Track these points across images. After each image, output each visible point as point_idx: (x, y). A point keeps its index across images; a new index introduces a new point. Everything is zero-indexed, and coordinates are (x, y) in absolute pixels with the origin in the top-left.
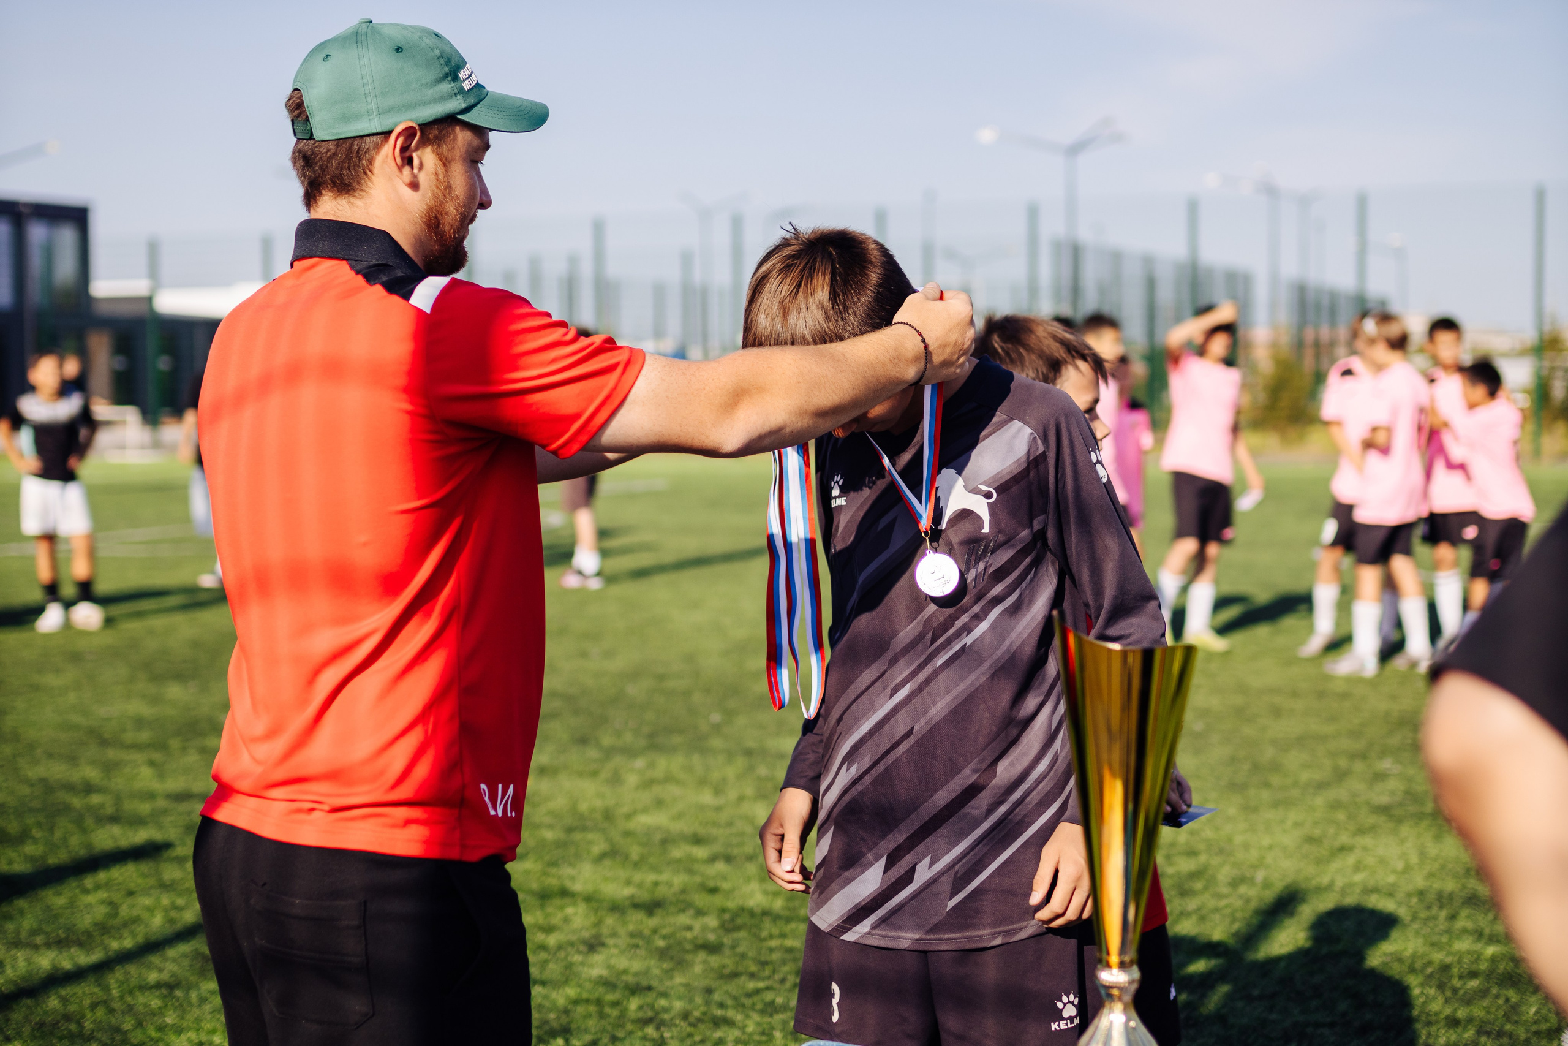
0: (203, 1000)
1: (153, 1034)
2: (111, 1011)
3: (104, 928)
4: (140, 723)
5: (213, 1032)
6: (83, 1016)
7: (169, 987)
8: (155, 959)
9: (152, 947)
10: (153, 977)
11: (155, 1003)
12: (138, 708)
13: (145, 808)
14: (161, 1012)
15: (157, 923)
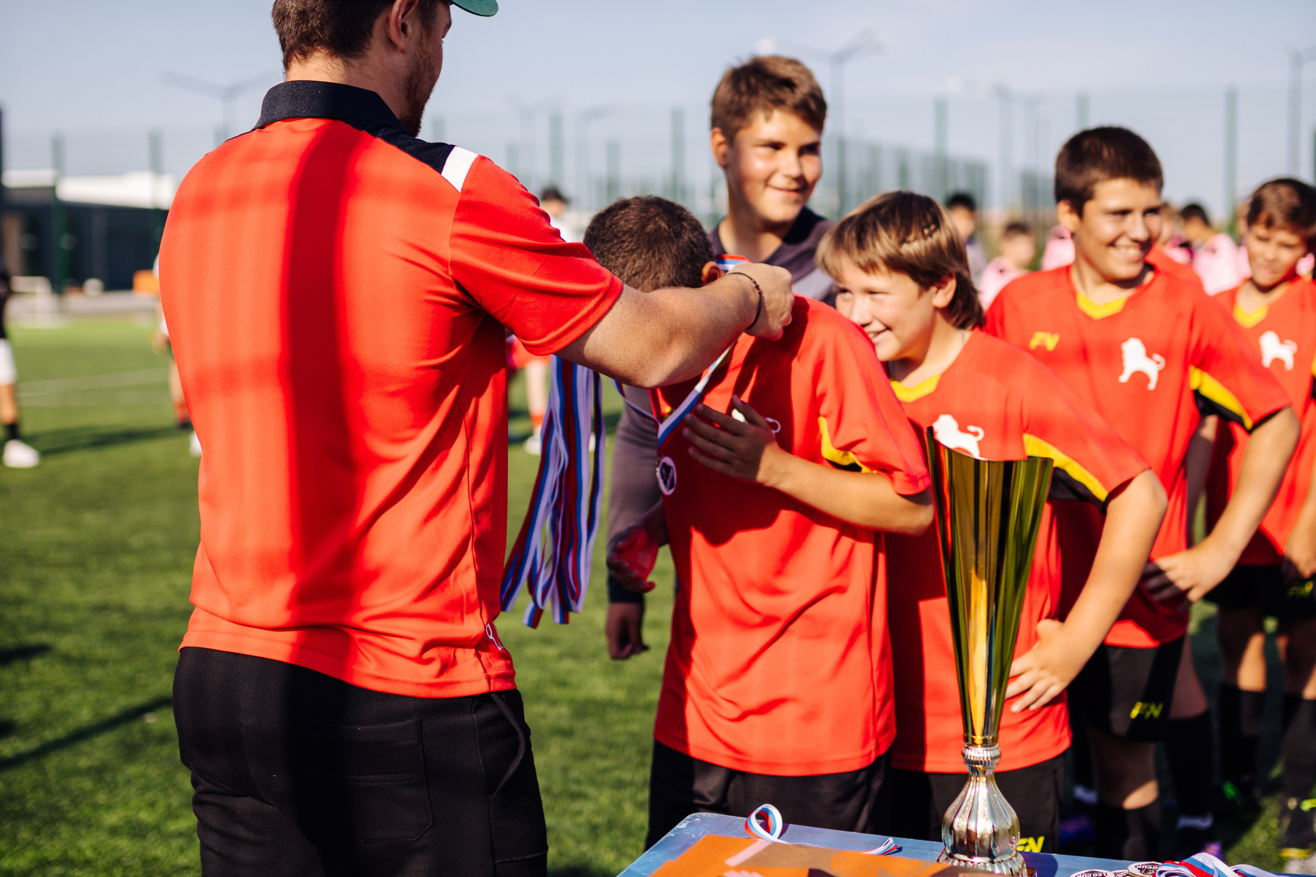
0: (128, 782)
1: (87, 811)
2: (49, 792)
3: (40, 722)
4: (61, 545)
5: (139, 809)
6: (24, 796)
7: (99, 772)
8: (84, 746)
9: (81, 735)
10: (84, 762)
11: (87, 784)
12: (59, 532)
13: (68, 618)
14: (92, 793)
15: (85, 716)
